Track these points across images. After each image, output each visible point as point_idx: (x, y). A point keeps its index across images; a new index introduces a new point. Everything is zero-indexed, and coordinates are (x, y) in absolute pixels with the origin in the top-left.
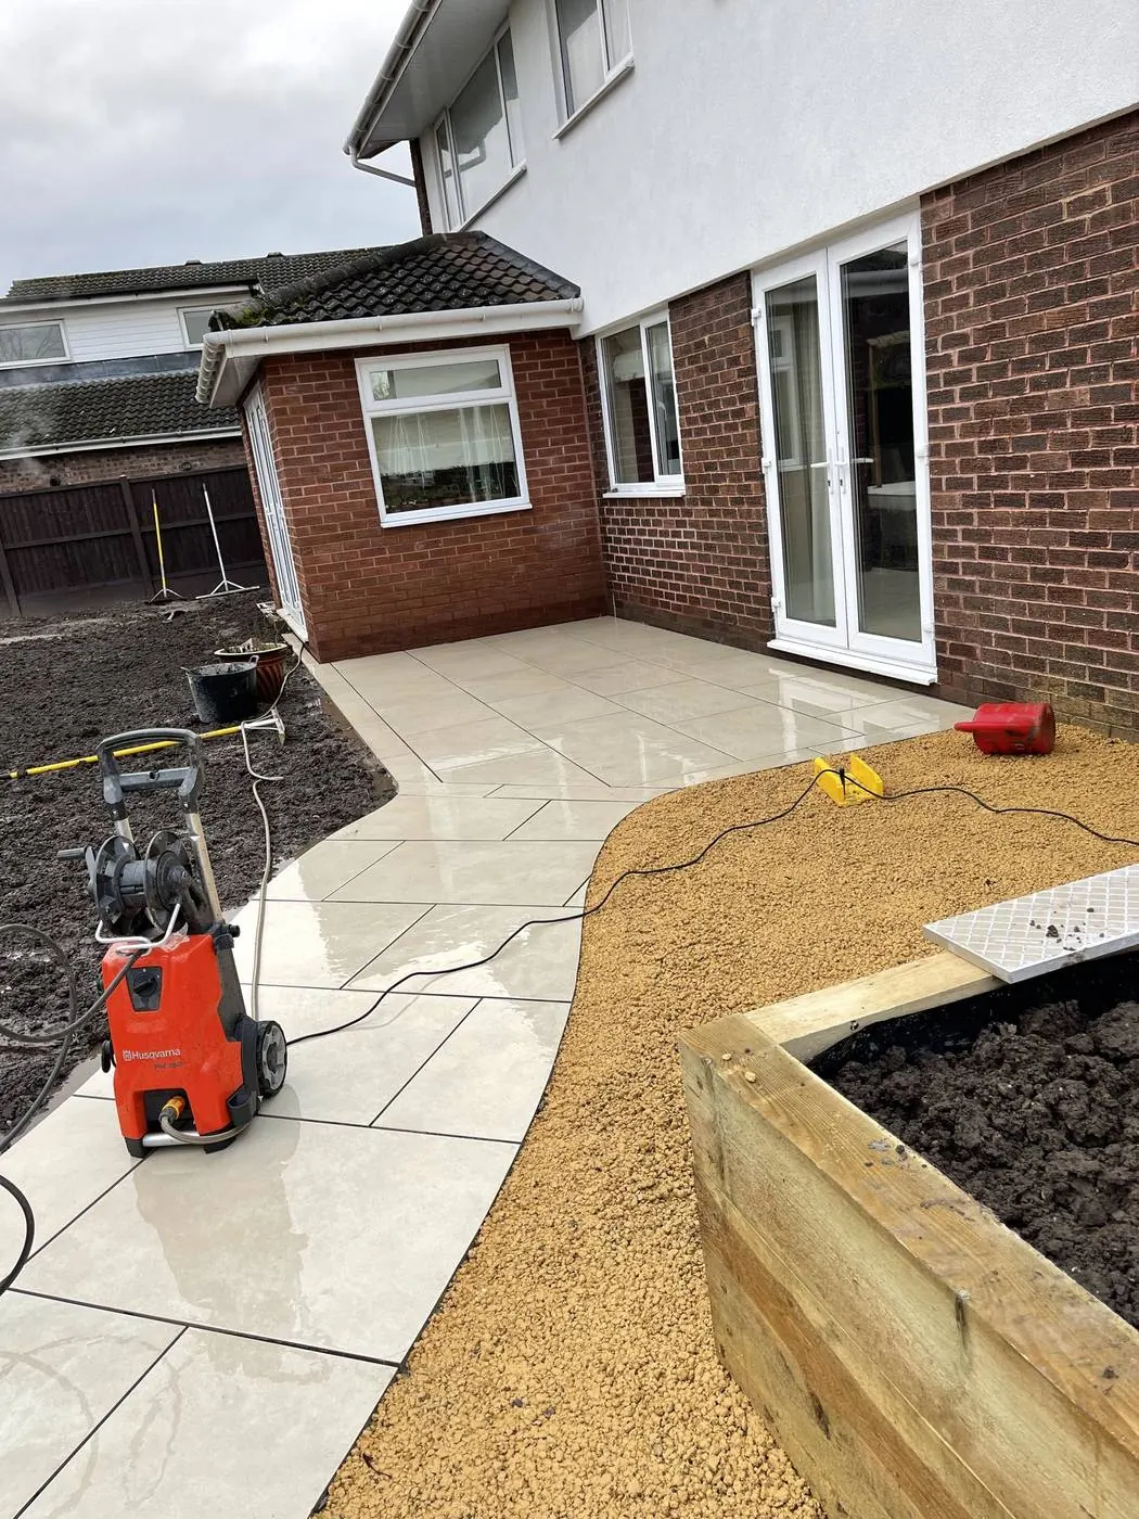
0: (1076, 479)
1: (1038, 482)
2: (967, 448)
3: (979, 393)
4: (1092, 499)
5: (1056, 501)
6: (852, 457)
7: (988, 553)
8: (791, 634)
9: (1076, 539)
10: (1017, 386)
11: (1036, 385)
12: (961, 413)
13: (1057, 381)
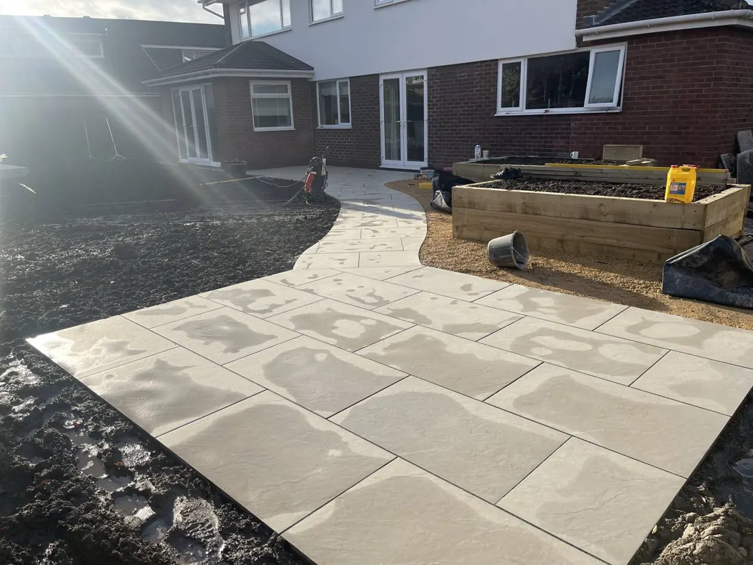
0: (460, 126)
1: (452, 126)
2: (437, 119)
3: (440, 108)
4: (463, 130)
5: (456, 130)
6: (407, 120)
7: (440, 141)
8: (386, 163)
9: (460, 137)
10: (448, 108)
11: (452, 108)
12: (435, 112)
13: (456, 107)
